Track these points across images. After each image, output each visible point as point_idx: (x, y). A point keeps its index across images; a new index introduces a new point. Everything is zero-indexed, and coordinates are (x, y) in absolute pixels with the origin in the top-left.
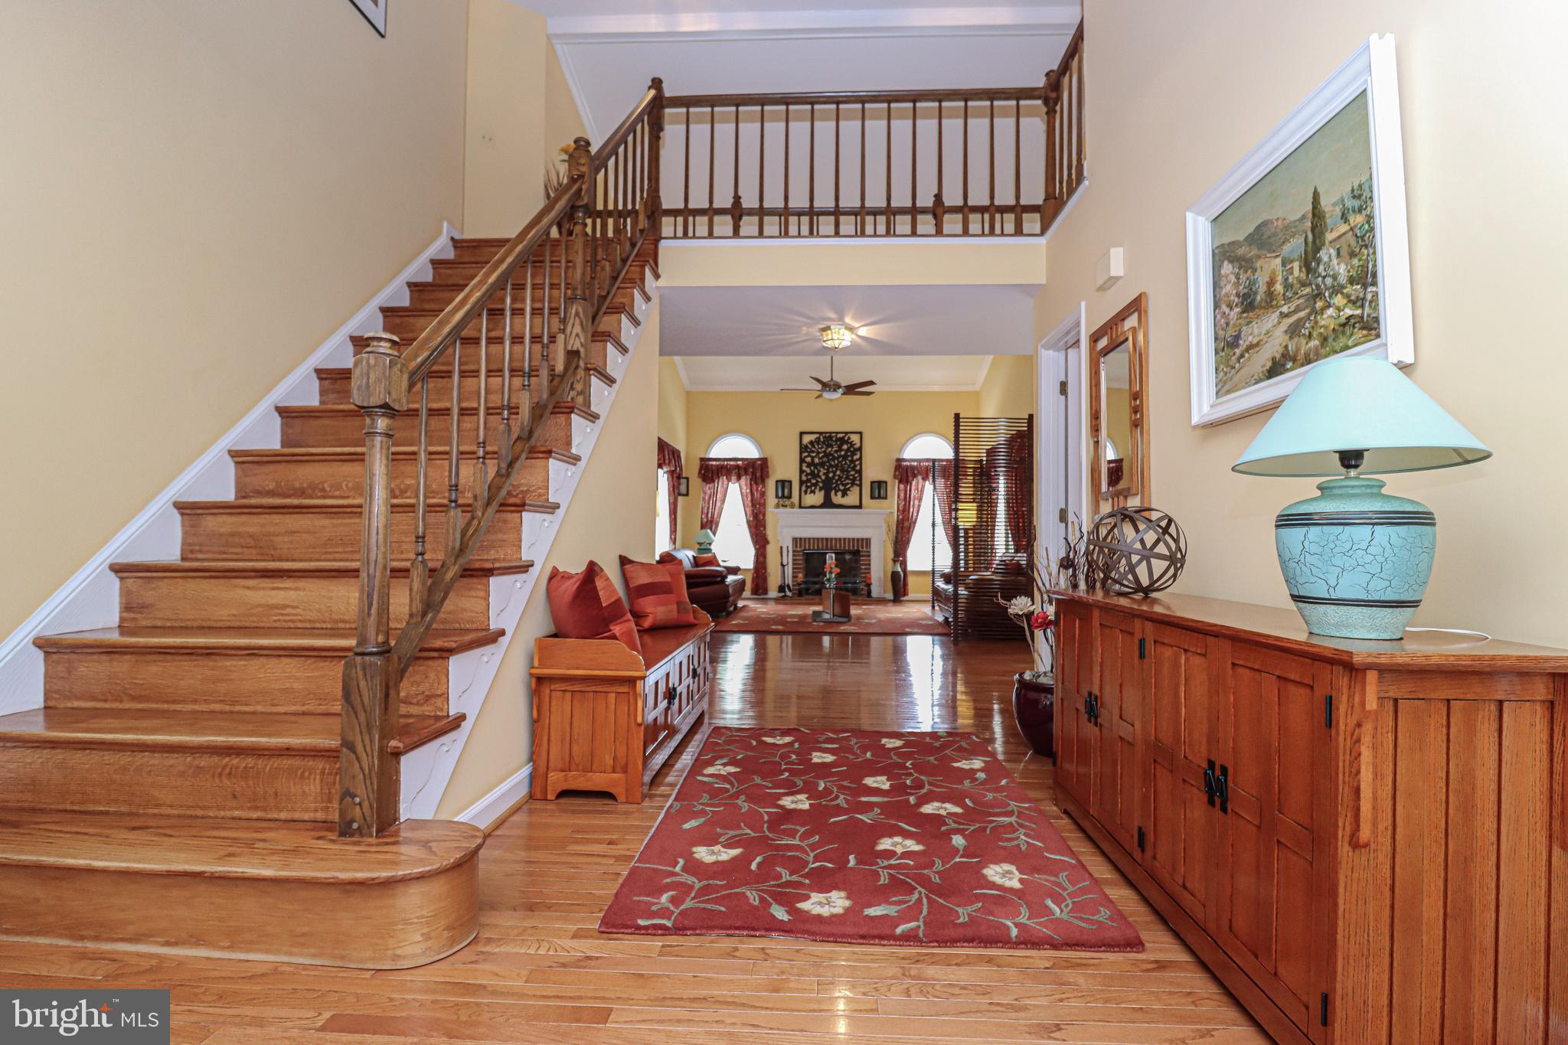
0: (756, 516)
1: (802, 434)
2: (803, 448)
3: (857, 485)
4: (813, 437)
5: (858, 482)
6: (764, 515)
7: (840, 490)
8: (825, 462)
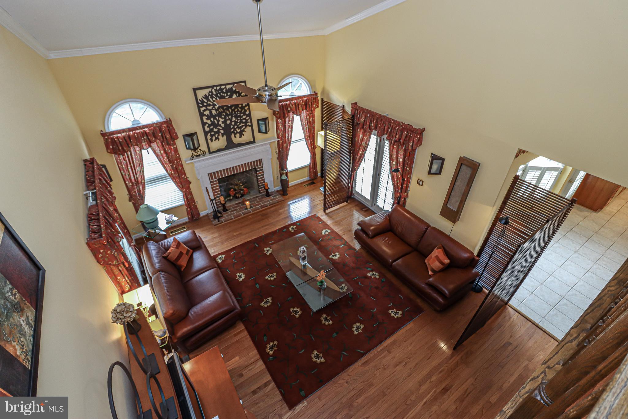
0: (176, 170)
1: (195, 90)
2: (199, 104)
3: (249, 126)
4: (206, 92)
5: (250, 124)
6: (182, 165)
7: (237, 132)
8: (222, 112)
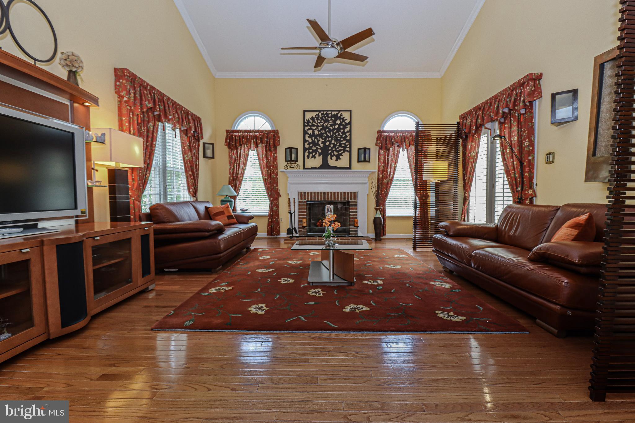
0: (270, 176)
1: (305, 111)
2: (306, 123)
3: (347, 151)
4: (314, 114)
5: (348, 149)
6: (277, 175)
7: (334, 155)
8: (323, 133)
